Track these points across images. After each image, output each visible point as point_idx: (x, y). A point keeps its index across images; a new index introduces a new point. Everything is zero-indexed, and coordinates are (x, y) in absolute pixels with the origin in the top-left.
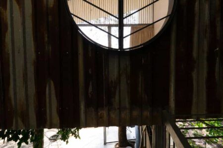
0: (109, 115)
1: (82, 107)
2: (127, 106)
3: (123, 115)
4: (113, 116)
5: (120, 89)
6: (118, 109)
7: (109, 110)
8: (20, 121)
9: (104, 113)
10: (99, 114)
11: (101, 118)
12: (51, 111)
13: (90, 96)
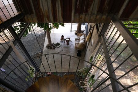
0: (85, 17)
1: (73, 13)
2: (96, 12)
3: (92, 18)
4: (87, 18)
5: (94, 3)
6: (90, 14)
7: (86, 15)
8: (47, 20)
9: (83, 16)
10: (80, 17)
11: (81, 18)
12: (59, 15)
13: (77, 7)
